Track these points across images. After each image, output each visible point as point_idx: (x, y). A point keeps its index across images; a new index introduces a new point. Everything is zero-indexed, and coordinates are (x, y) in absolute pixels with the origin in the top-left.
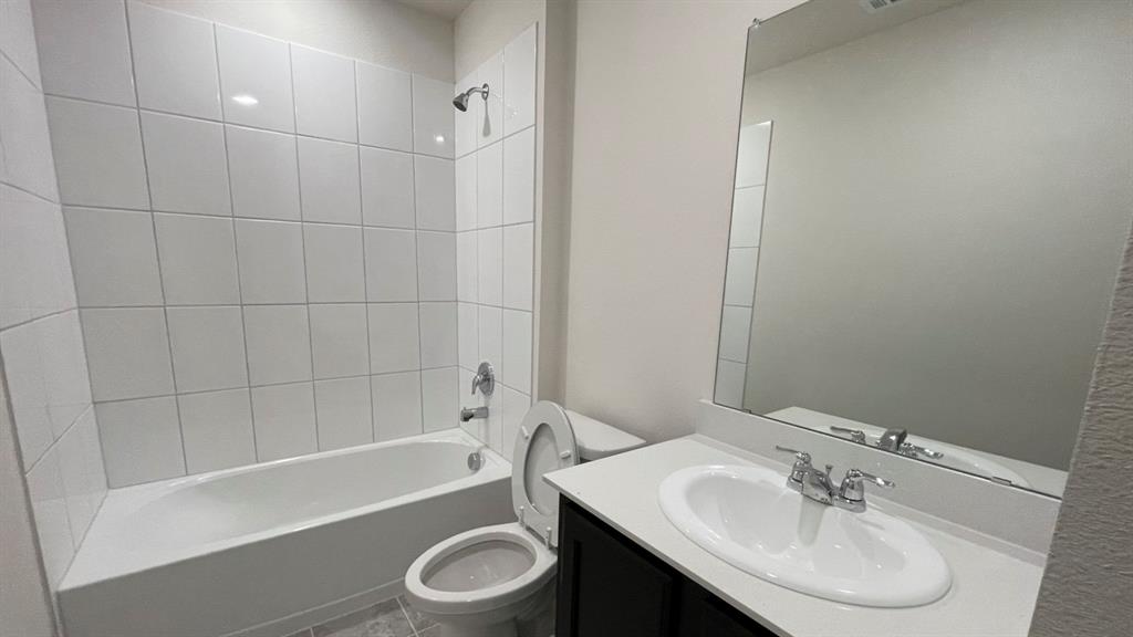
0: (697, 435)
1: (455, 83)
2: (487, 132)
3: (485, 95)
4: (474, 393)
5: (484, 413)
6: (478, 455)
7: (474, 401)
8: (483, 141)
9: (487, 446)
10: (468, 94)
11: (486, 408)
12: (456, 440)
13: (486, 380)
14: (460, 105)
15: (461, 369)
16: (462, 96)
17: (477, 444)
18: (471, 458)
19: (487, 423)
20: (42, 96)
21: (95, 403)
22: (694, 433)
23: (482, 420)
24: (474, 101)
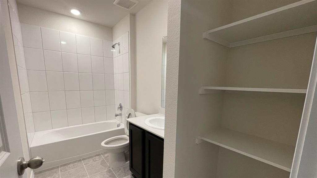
0: (159, 114)
1: (113, 41)
2: (119, 53)
3: (119, 45)
4: (118, 110)
5: (121, 115)
6: (119, 124)
7: (118, 112)
8: (119, 54)
9: (122, 122)
10: (115, 45)
11: (121, 114)
12: (115, 122)
13: (121, 107)
14: (113, 47)
15: (116, 106)
16: (114, 45)
17: (119, 122)
18: (118, 125)
19: (121, 117)
20: (23, 48)
21: (33, 113)
22: (158, 113)
23: (120, 116)
24: (117, 46)
